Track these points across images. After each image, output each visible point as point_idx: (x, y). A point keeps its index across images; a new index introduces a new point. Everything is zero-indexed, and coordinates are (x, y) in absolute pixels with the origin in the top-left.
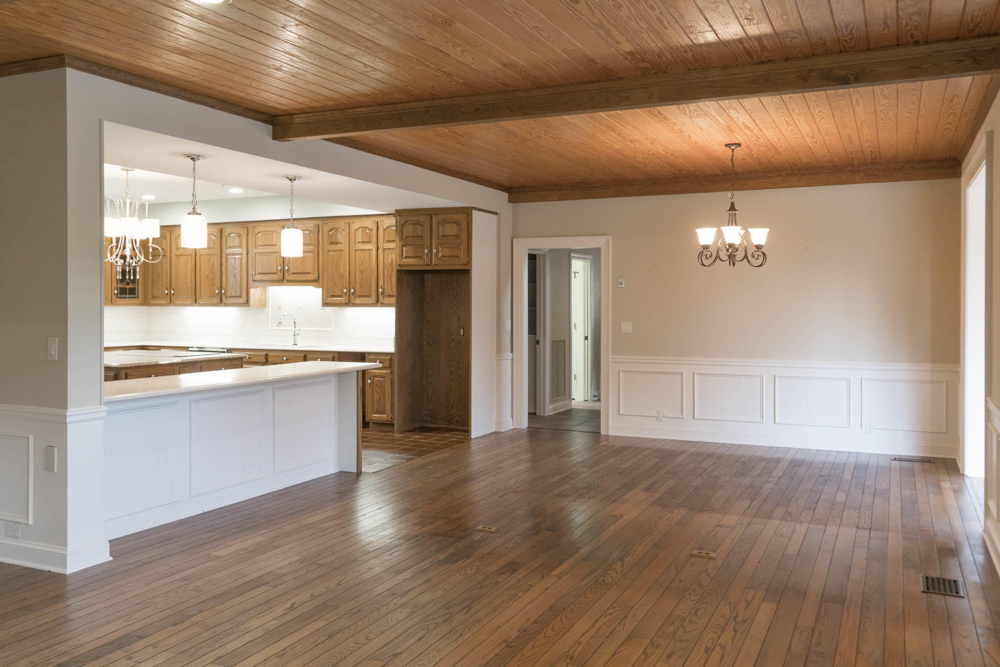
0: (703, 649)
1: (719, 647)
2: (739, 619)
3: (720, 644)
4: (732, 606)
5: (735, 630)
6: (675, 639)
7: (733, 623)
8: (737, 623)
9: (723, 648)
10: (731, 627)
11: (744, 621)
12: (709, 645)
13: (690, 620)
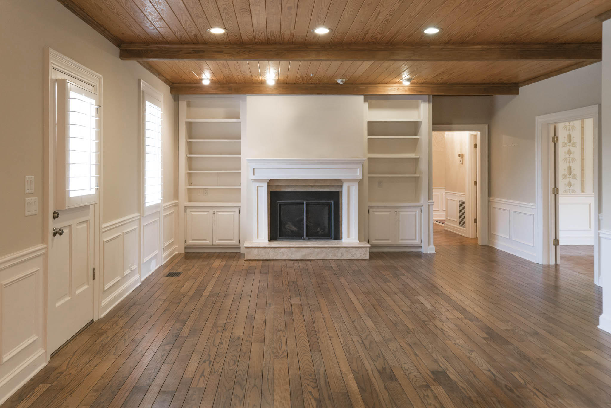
0: (224, 343)
1: (216, 345)
2: (208, 362)
3: (216, 347)
4: (213, 370)
5: (209, 355)
6: (240, 345)
7: (211, 359)
8: (209, 360)
9: (214, 345)
10: (212, 357)
11: (205, 362)
12: (222, 346)
13: (236, 356)
